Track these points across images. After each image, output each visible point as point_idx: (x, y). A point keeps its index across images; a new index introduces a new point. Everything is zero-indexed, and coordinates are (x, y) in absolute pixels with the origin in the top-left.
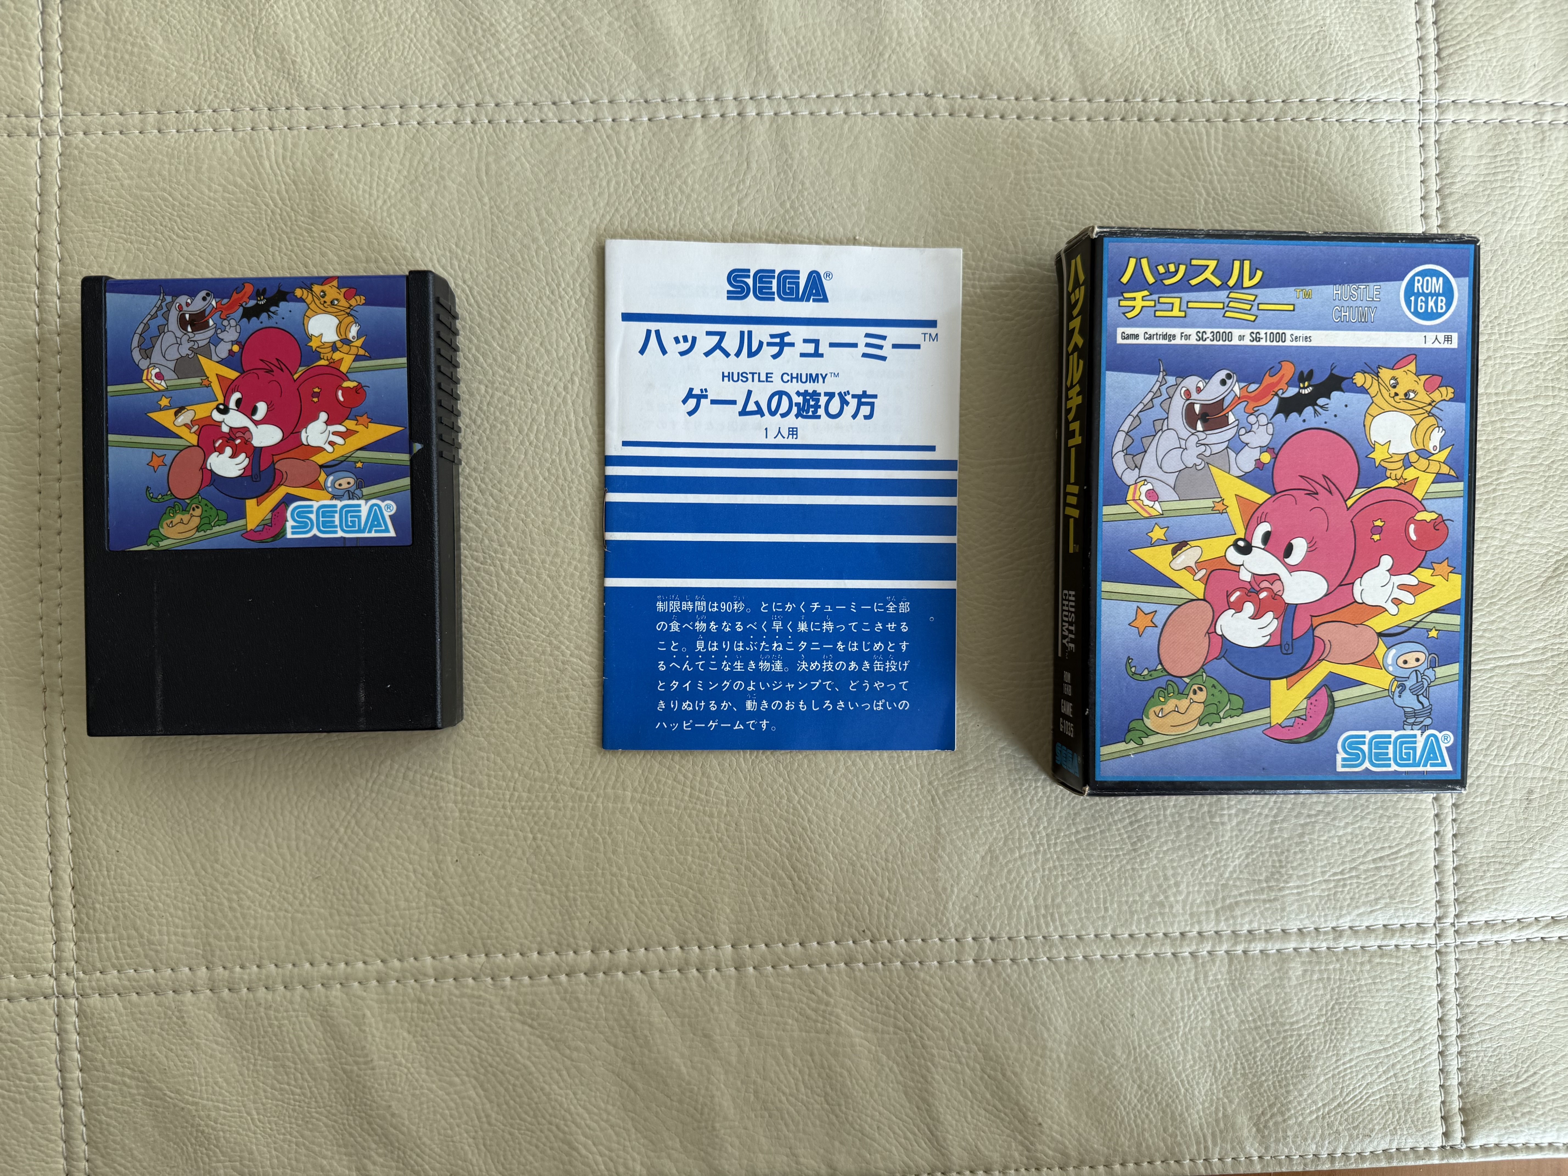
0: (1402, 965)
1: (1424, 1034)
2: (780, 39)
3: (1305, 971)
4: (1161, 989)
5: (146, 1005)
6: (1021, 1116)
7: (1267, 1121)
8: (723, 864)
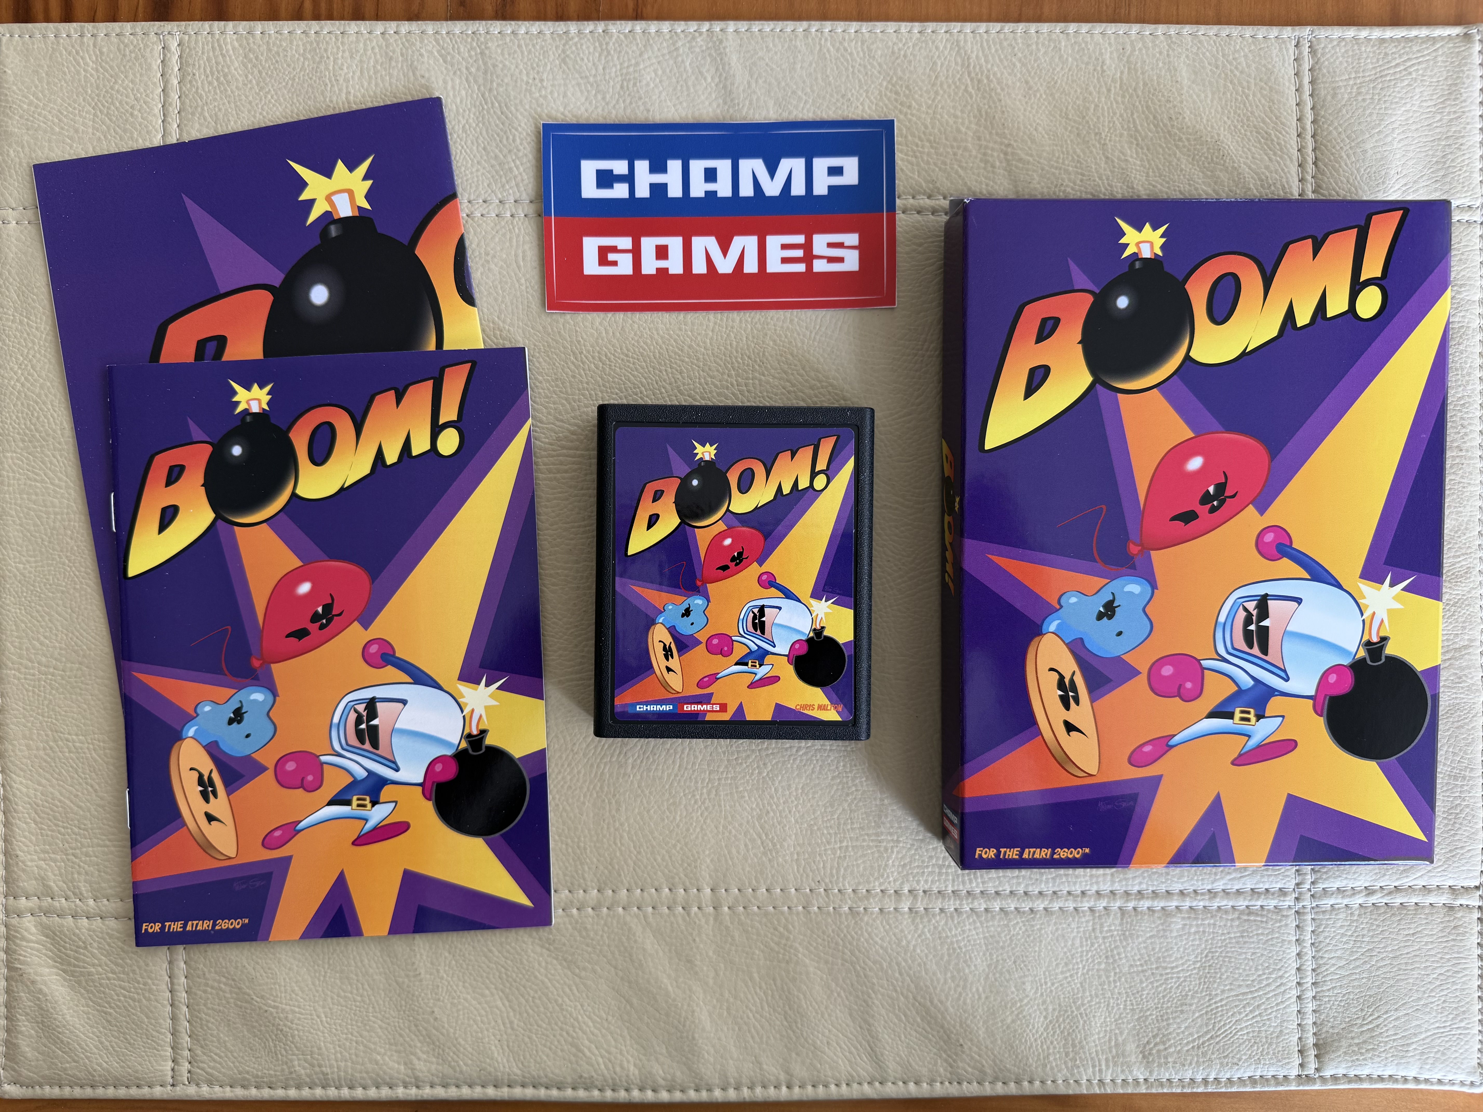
0: (1266, 922)
1: (1284, 981)
3: (1185, 925)
4: (1063, 936)
6: (946, 1037)
7: (1151, 1049)
8: (705, 822)
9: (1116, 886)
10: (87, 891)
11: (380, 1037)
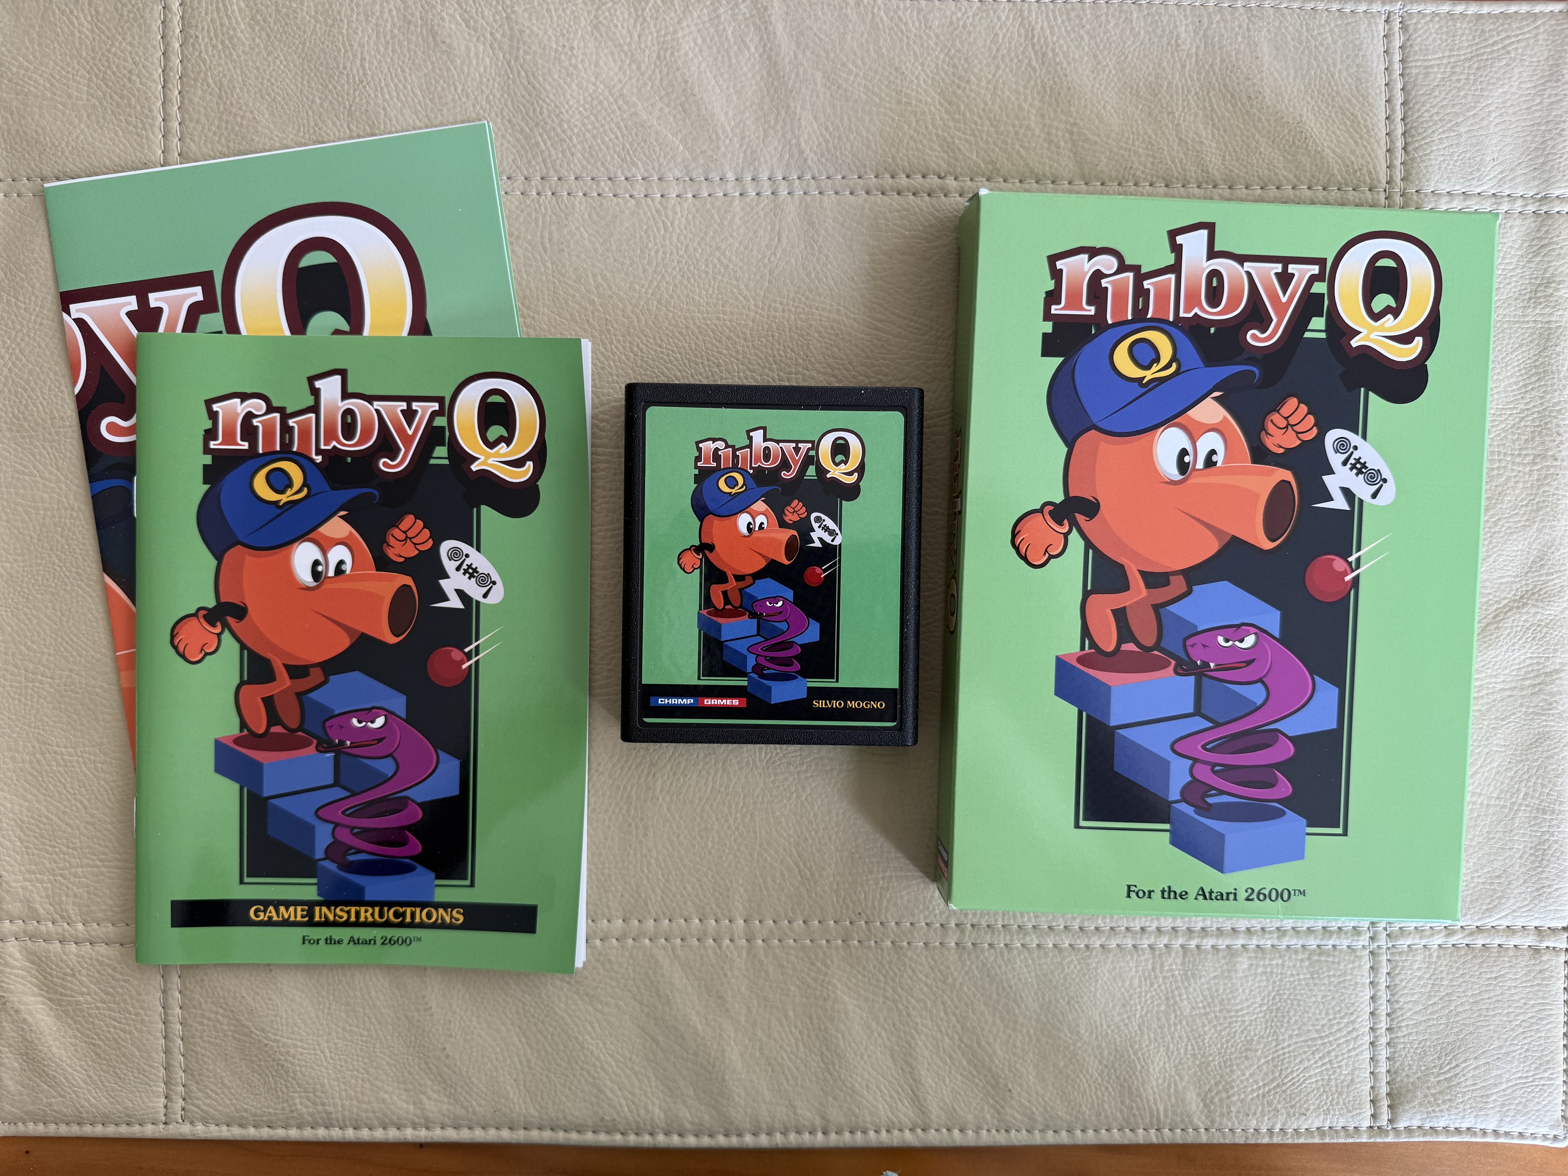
0: (1339, 963)
1: (1357, 1026)
2: (811, 125)
3: (1251, 965)
6: (993, 1082)
7: (1213, 1098)
8: (739, 850)
10: (76, 915)
11: (387, 1075)
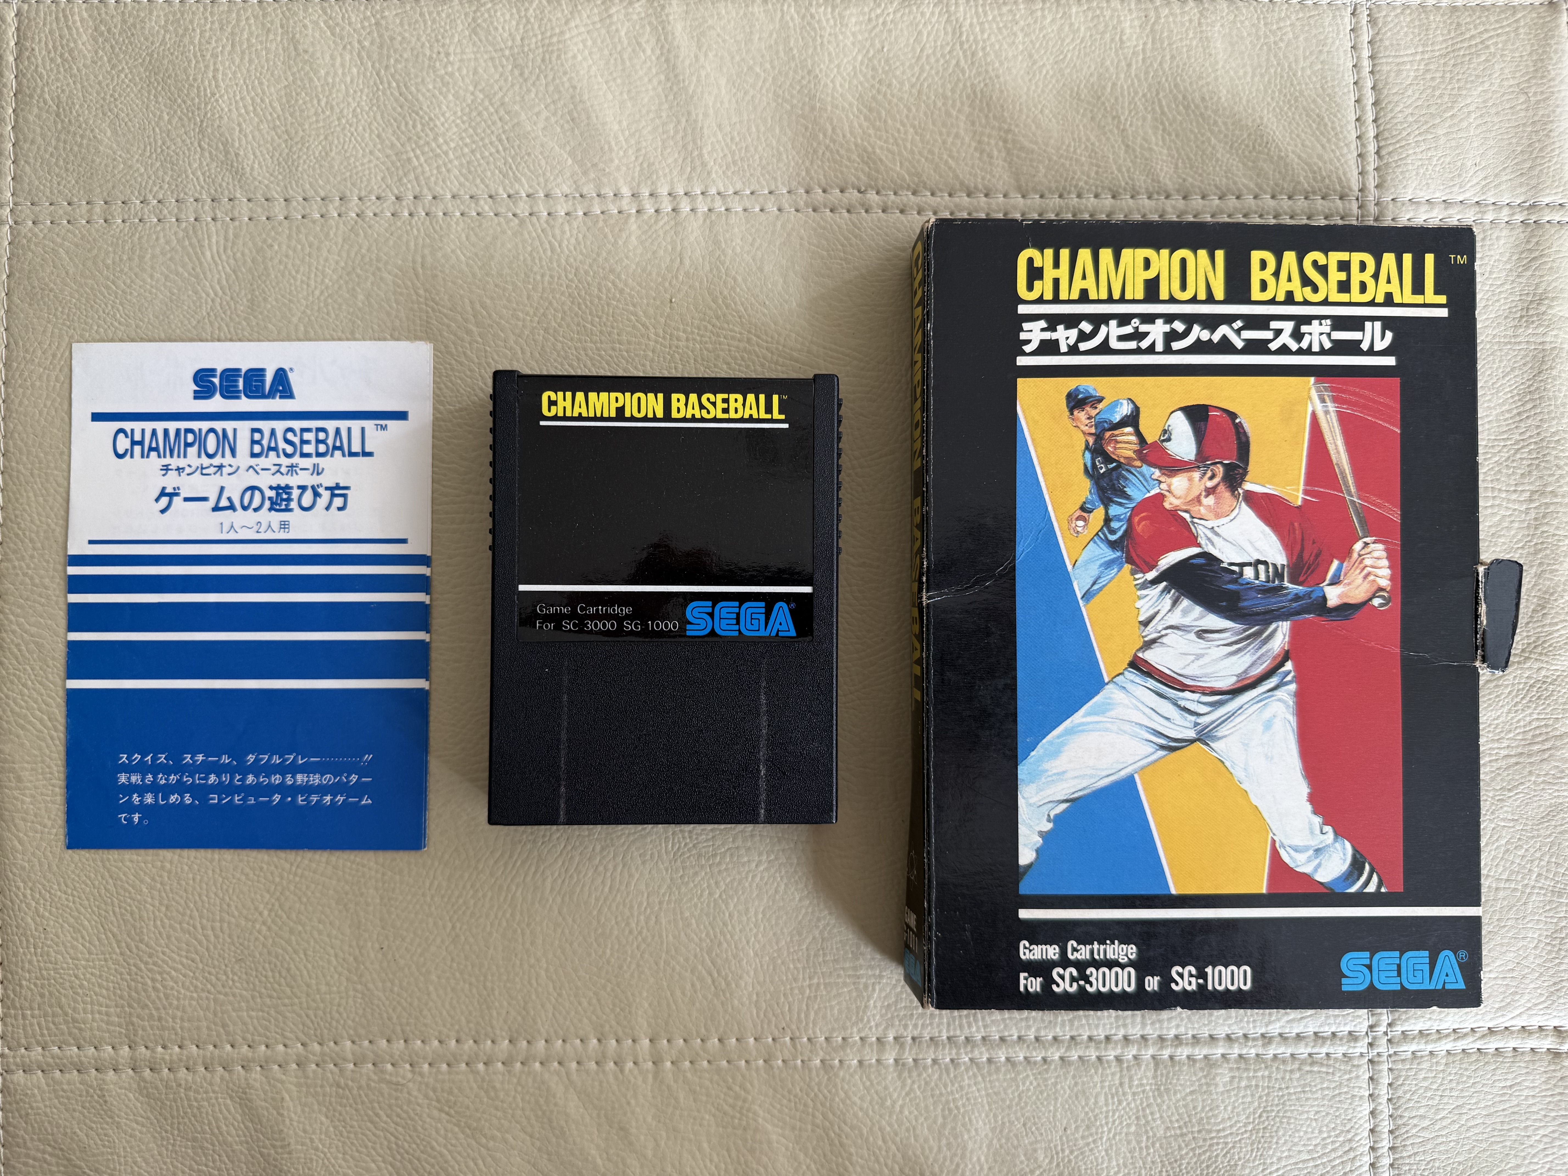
0: (1333, 1074)
1: (1354, 1144)
2: (715, 135)
3: (1233, 1077)
4: (1084, 1092)
5: (69, 1083)
8: (642, 957)
9: (1148, 1030)
